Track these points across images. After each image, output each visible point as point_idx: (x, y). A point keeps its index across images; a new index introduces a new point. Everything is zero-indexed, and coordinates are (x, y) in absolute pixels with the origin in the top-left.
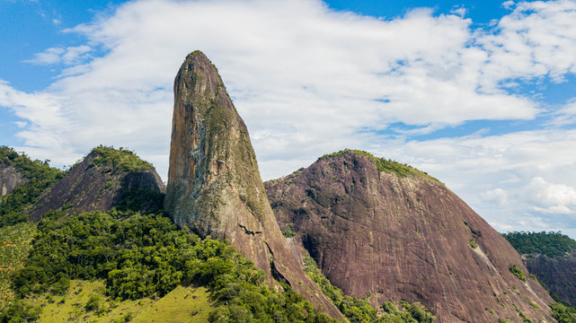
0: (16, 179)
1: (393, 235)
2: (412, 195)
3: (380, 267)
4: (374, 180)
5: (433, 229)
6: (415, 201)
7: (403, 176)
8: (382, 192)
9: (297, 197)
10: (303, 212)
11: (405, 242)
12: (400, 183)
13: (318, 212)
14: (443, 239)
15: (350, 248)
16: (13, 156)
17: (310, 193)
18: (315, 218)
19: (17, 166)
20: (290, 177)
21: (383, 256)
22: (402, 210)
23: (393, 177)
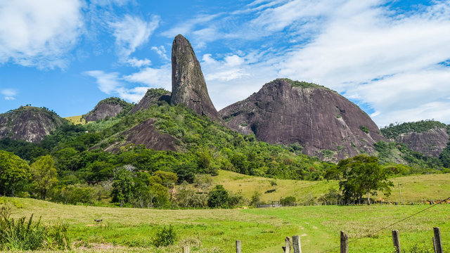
0: (120, 110)
1: (293, 116)
2: (308, 96)
3: (283, 131)
4: (287, 92)
5: (316, 111)
6: (309, 99)
7: (305, 88)
8: (291, 97)
9: (250, 107)
10: (252, 114)
11: (299, 118)
12: (302, 91)
13: (259, 112)
14: (320, 115)
15: (271, 125)
16: (119, 100)
17: (256, 104)
18: (257, 115)
19: (121, 104)
20: (249, 98)
21: (286, 126)
22: (301, 104)
23: (299, 89)
